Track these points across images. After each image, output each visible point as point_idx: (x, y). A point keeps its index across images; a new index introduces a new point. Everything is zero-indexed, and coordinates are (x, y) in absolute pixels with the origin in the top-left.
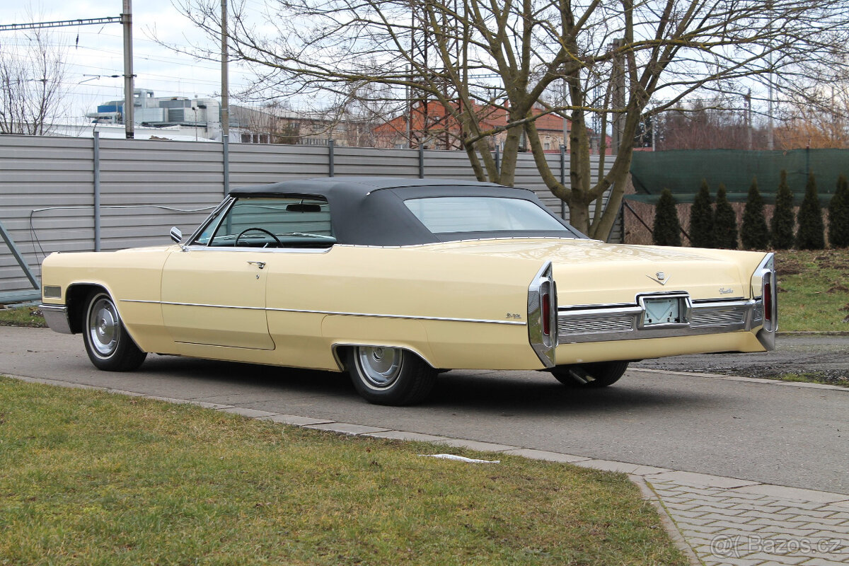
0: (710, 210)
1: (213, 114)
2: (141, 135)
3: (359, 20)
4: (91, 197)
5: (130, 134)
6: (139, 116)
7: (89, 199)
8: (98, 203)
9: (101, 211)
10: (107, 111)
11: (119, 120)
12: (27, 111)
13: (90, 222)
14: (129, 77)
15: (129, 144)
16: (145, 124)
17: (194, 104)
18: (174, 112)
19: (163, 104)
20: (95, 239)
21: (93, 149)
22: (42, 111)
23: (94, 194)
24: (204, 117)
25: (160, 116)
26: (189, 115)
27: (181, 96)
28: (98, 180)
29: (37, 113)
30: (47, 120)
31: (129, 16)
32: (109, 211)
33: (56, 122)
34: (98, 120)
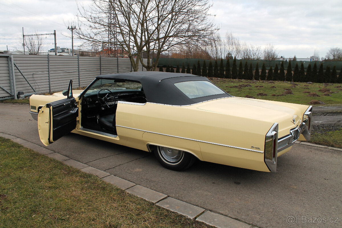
0: (170, 69)
1: (70, 51)
2: (58, 54)
3: (106, 30)
4: (48, 69)
5: (56, 54)
6: (57, 51)
7: (47, 70)
8: (50, 71)
9: (50, 72)
10: (52, 50)
11: (54, 52)
12: (35, 49)
13: (48, 75)
14: (56, 44)
15: (56, 57)
16: (58, 52)
17: (66, 49)
18: (63, 50)
19: (61, 49)
20: (49, 79)
21: (48, 58)
22: (38, 50)
23: (48, 68)
24: (68, 51)
25: (61, 51)
26: (66, 51)
27: (64, 48)
28: (49, 65)
29: (37, 50)
30: (39, 51)
31: (55, 33)
32: (52, 72)
33: (41, 52)
34: (50, 51)
